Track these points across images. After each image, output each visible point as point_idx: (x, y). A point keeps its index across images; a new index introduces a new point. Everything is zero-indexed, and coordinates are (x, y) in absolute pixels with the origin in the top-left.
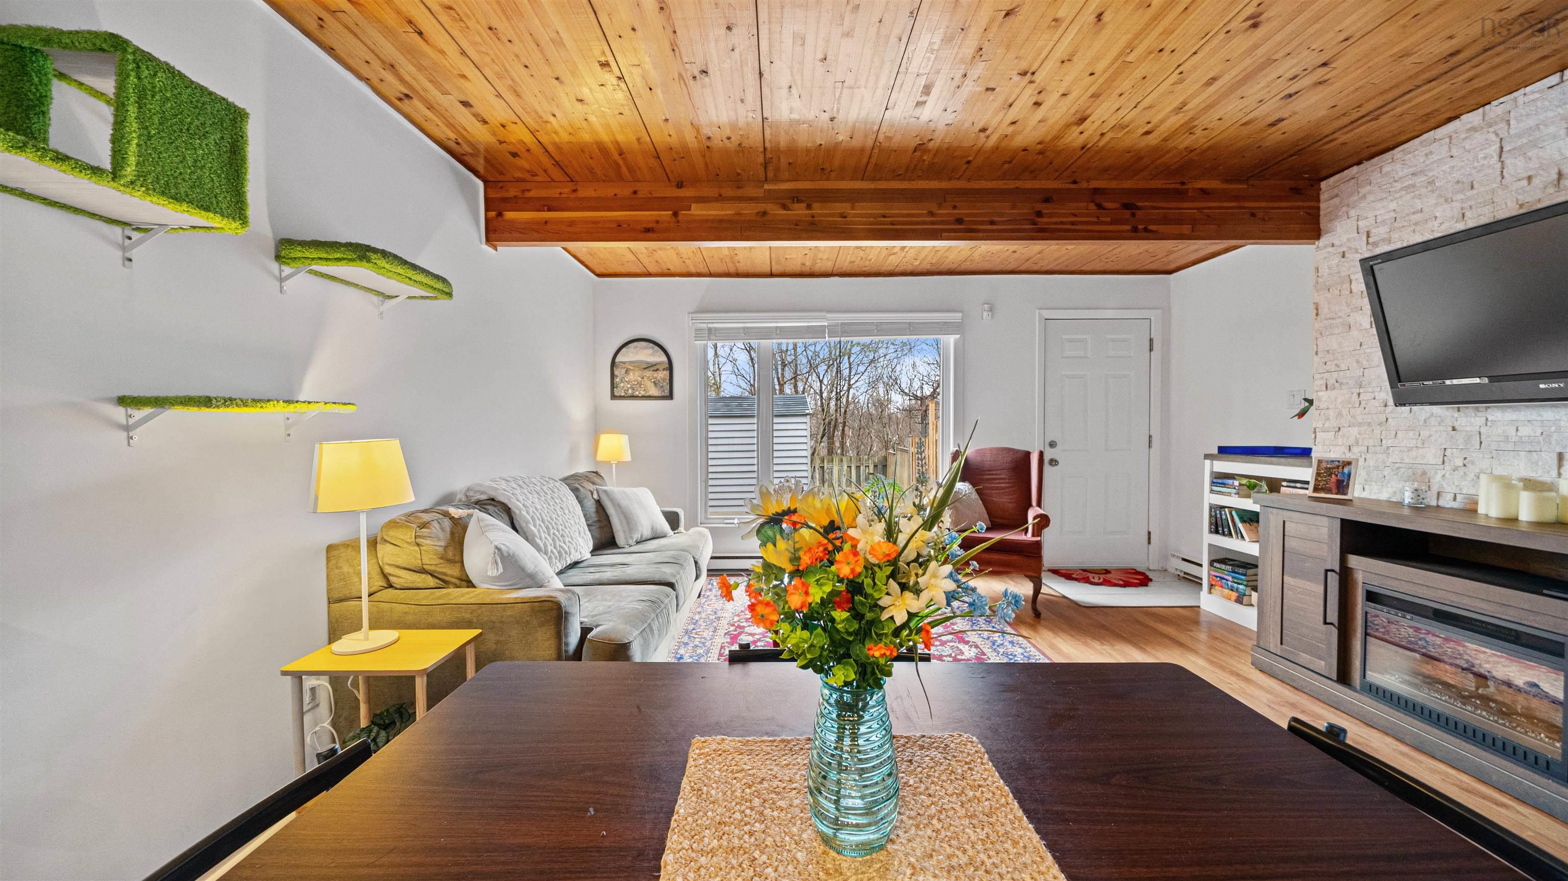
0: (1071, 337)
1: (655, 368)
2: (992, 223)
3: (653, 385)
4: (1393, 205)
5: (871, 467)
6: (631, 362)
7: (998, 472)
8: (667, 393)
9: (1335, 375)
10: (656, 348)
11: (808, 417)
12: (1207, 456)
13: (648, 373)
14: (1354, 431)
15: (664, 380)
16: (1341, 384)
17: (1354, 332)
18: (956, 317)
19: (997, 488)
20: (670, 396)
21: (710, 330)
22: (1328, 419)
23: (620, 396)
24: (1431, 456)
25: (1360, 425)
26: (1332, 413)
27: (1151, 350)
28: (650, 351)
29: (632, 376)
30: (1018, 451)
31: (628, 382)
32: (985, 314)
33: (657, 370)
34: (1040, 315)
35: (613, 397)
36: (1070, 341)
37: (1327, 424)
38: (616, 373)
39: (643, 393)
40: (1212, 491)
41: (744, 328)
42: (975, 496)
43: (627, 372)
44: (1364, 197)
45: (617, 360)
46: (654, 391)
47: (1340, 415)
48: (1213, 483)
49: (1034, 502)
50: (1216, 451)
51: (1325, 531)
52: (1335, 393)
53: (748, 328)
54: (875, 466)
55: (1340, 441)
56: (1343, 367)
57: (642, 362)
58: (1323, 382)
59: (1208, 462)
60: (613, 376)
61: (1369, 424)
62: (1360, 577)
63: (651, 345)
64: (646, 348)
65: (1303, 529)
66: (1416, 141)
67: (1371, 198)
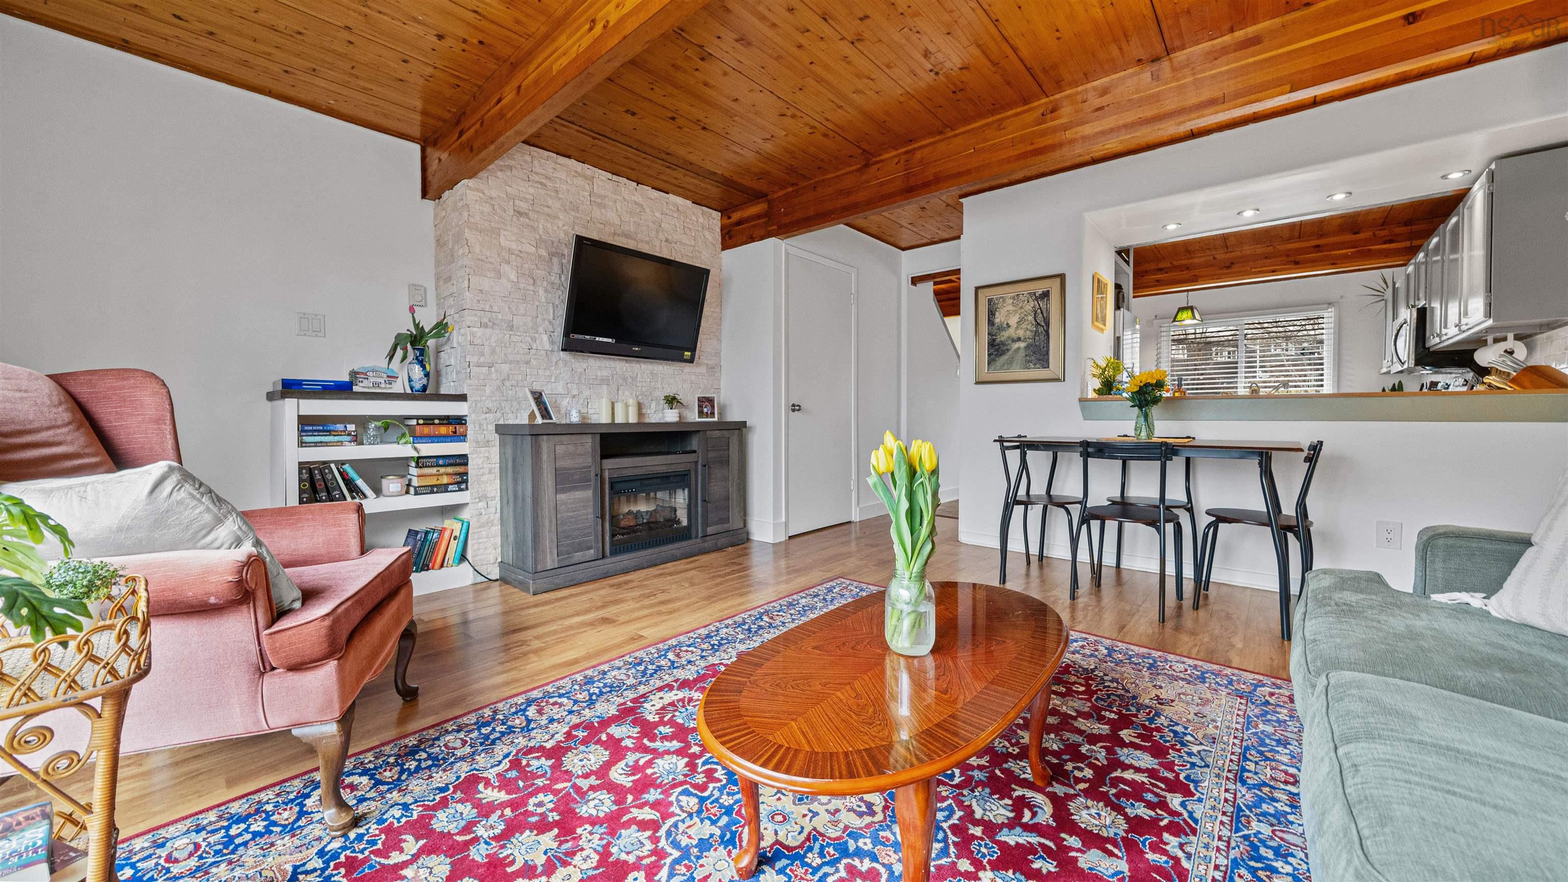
4: (531, 190)
9: (488, 315)
14: (505, 368)
16: (494, 324)
17: (504, 280)
22: (482, 355)
25: (511, 362)
26: (487, 350)
37: (482, 359)
40: (302, 444)
44: (511, 168)
47: (493, 351)
48: (301, 432)
52: (488, 331)
55: (494, 376)
56: (495, 309)
59: (290, 403)
61: (518, 362)
65: (571, 448)
66: (546, 153)
67: (515, 172)
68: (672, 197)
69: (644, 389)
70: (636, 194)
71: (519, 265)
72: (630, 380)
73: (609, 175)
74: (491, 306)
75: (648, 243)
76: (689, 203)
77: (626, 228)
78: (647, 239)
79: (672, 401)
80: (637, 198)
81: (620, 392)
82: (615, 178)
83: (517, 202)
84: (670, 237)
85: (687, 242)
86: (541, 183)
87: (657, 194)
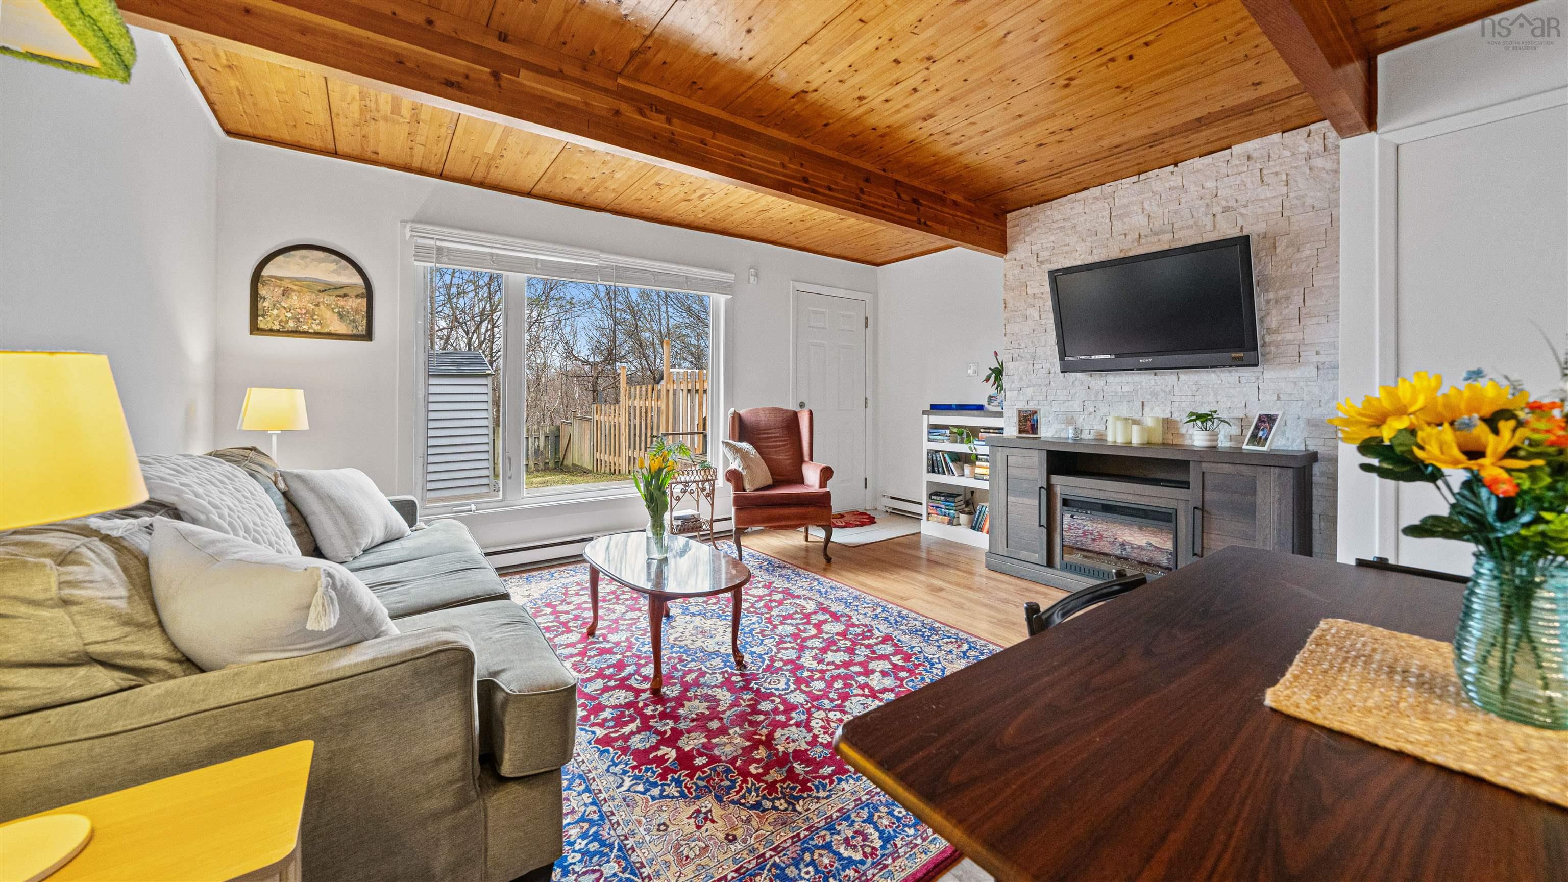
0: (814, 309)
1: (341, 292)
2: (830, 189)
3: (336, 317)
4: (1052, 238)
5: (542, 439)
6: (294, 280)
7: (773, 431)
8: (362, 329)
9: (1018, 351)
10: (344, 263)
11: (490, 378)
12: (924, 412)
13: (327, 299)
14: (1030, 390)
15: (357, 312)
16: (1023, 358)
17: (1030, 322)
18: (729, 277)
19: (775, 447)
20: (368, 335)
21: (439, 250)
23: (271, 330)
24: (1076, 406)
25: (1034, 386)
26: (1016, 378)
27: (866, 327)
28: (333, 266)
29: (294, 300)
30: (787, 411)
31: (289, 310)
32: (752, 278)
33: (345, 295)
34: (794, 287)
35: (255, 329)
36: (815, 312)
37: (1013, 386)
38: (263, 291)
39: (317, 328)
40: (929, 439)
41: (492, 254)
42: (758, 455)
43: (286, 292)
45: (266, 272)
46: (338, 327)
47: (1021, 379)
48: (930, 433)
49: (806, 458)
50: (929, 409)
51: (1036, 460)
52: (1018, 364)
53: (497, 255)
54: (547, 437)
55: (1021, 398)
56: (1023, 345)
57: (316, 281)
58: (1010, 356)
59: (925, 417)
60: (255, 297)
61: (1040, 385)
62: (1058, 490)
63: (334, 257)
64: (321, 261)
65: (1021, 460)
66: (1065, 198)
67: (1038, 230)
68: (1237, 149)
69: (1184, 405)
70: (1173, 178)
71: (1041, 305)
72: (1162, 395)
73: (1135, 178)
74: (1019, 344)
75: (1189, 227)
76: (1276, 137)
77: (1157, 224)
78: (1191, 222)
79: (1203, 418)
80: (1176, 181)
81: (1146, 409)
82: (1143, 176)
83: (1041, 254)
84: (1232, 203)
85: (1269, 194)
86: (1061, 227)
87: (1208, 159)
